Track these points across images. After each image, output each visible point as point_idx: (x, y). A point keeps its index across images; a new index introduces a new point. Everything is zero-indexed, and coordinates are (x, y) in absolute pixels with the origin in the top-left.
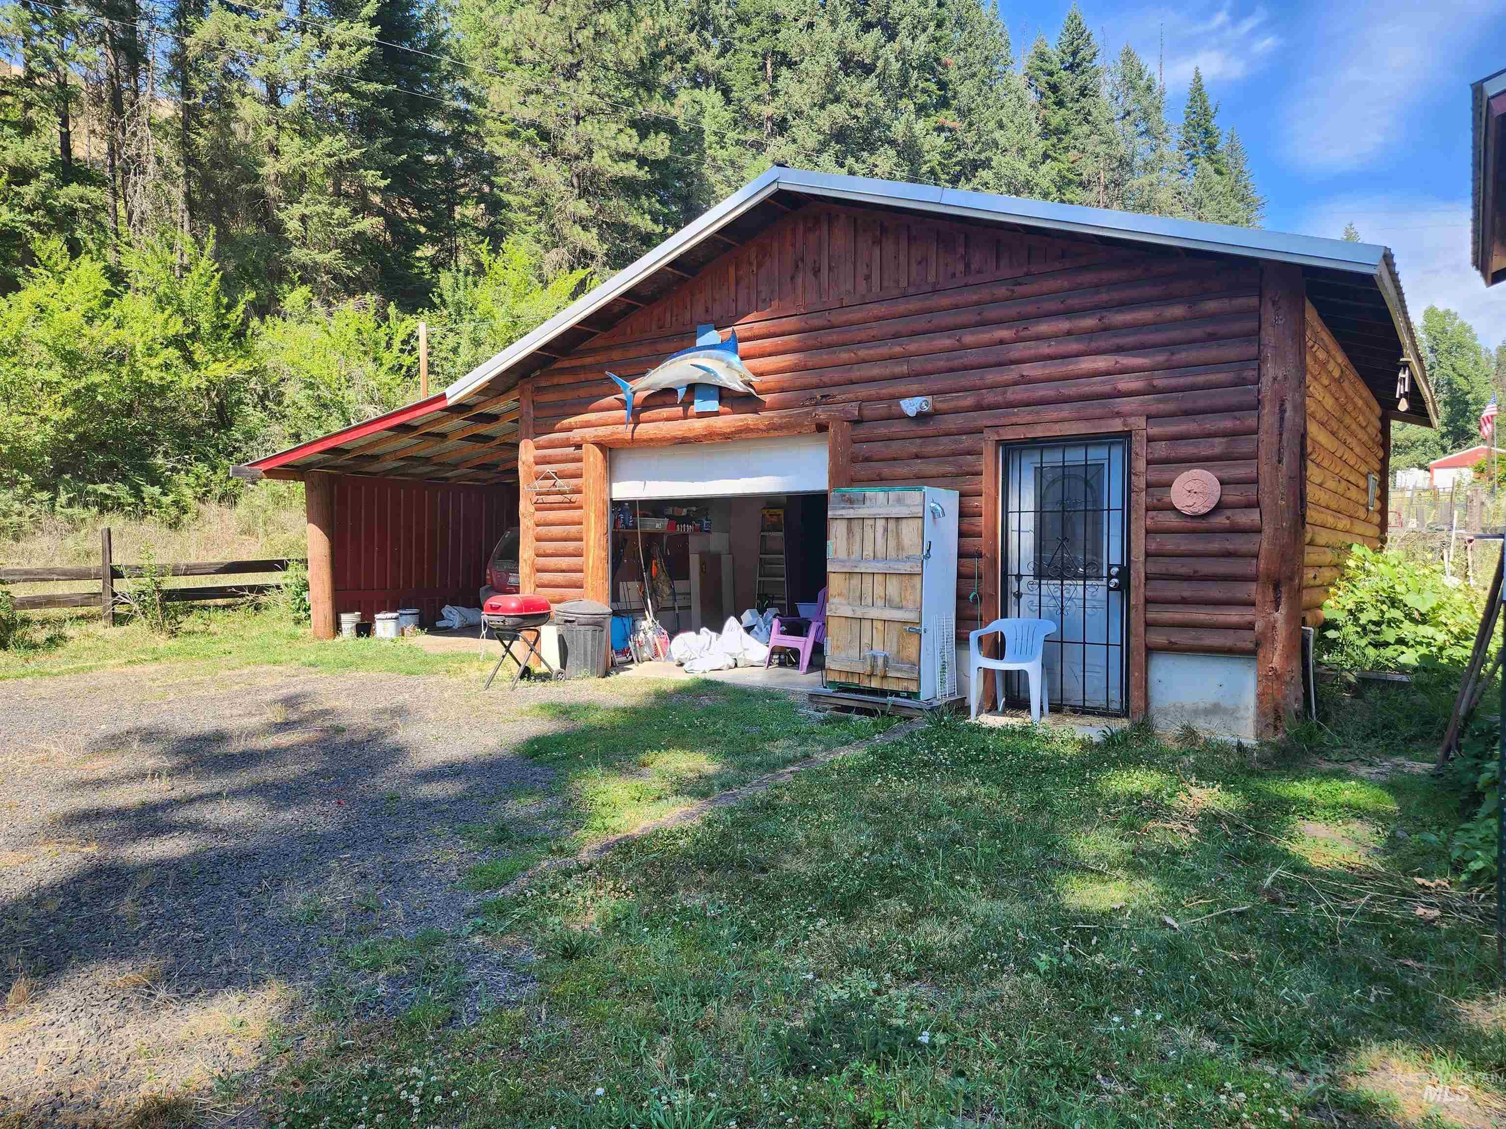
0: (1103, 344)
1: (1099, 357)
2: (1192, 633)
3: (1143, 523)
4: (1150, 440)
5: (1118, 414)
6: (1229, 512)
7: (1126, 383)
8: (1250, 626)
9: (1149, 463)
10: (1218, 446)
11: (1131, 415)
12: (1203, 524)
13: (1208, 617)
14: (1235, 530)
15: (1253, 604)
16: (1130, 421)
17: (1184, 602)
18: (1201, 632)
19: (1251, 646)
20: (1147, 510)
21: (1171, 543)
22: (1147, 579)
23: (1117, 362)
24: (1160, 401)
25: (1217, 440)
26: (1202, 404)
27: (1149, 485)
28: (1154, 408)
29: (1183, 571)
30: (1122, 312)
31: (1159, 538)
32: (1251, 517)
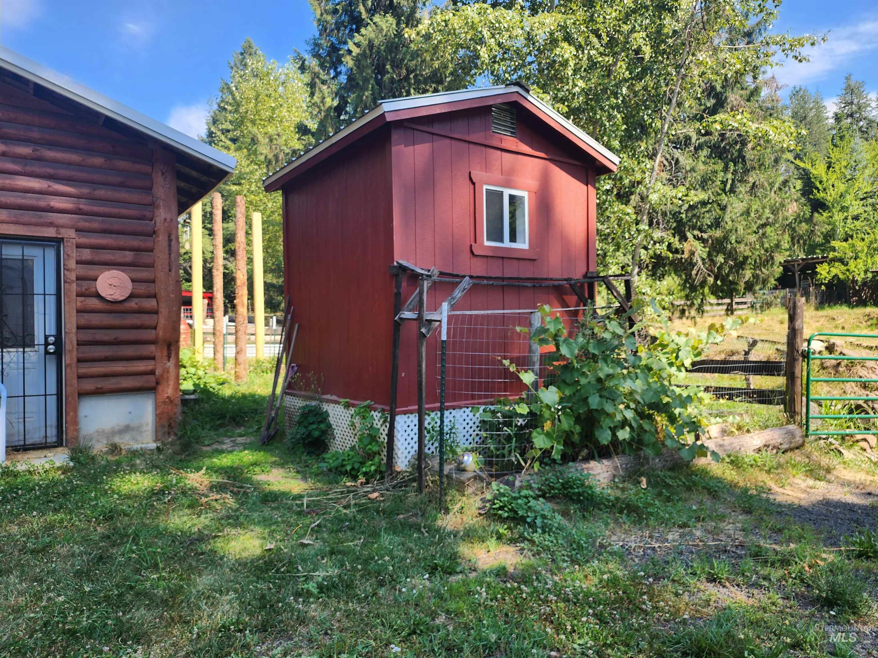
0: (37, 169)
1: (32, 179)
2: (114, 380)
3: (74, 305)
4: (78, 246)
5: (51, 224)
6: (137, 300)
7: (57, 203)
8: (152, 373)
9: (78, 263)
10: (128, 256)
11: (63, 227)
12: (120, 307)
13: (124, 369)
14: (141, 311)
15: (153, 358)
16: (63, 231)
17: (106, 359)
18: (119, 379)
19: (153, 384)
20: (77, 295)
21: (95, 319)
22: (78, 345)
23: (49, 186)
24: (85, 220)
25: (127, 253)
26: (116, 227)
27: (78, 279)
28: (83, 224)
29: (106, 338)
30: (51, 150)
31: (86, 316)
32: (152, 303)
